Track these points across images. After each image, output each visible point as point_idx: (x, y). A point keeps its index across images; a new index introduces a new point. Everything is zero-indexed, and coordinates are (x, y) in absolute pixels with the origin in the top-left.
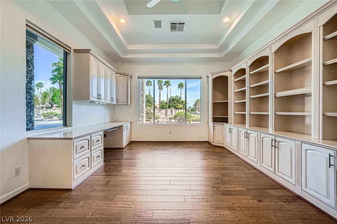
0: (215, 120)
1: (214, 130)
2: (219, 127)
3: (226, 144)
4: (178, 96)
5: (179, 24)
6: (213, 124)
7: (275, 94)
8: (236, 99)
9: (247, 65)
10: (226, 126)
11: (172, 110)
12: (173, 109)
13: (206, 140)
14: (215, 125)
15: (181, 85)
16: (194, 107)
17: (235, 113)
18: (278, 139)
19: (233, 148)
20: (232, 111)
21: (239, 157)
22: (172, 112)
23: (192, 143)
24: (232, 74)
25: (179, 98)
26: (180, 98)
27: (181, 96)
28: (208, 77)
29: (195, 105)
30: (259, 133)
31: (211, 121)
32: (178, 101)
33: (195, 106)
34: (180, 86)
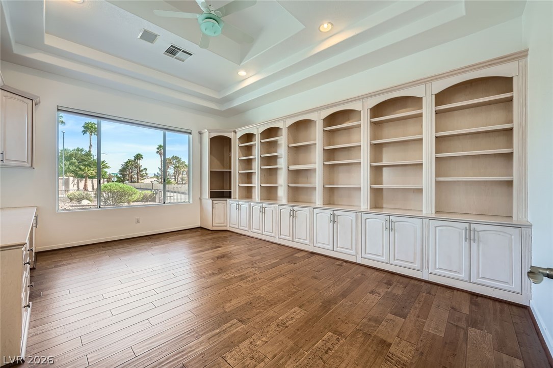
0: (214, 195)
1: (214, 210)
2: (220, 204)
3: (231, 225)
4: (82, 150)
5: (183, 51)
6: (211, 201)
7: (288, 167)
8: (241, 168)
9: (258, 132)
10: (231, 202)
11: (68, 179)
12: (71, 179)
13: (198, 225)
14: (215, 202)
15: (92, 127)
16: (121, 174)
17: (240, 185)
18: (295, 209)
19: (243, 229)
20: (236, 184)
21: (251, 237)
22: (67, 183)
23: (179, 232)
24: (236, 137)
25: (86, 155)
26: (89, 154)
27: (90, 151)
28: (200, 133)
29: (122, 171)
30: (277, 206)
31: (207, 197)
32: (83, 160)
33: (124, 172)
34: (87, 129)
